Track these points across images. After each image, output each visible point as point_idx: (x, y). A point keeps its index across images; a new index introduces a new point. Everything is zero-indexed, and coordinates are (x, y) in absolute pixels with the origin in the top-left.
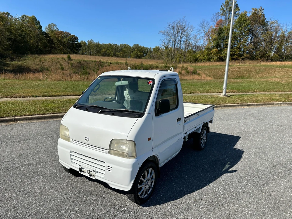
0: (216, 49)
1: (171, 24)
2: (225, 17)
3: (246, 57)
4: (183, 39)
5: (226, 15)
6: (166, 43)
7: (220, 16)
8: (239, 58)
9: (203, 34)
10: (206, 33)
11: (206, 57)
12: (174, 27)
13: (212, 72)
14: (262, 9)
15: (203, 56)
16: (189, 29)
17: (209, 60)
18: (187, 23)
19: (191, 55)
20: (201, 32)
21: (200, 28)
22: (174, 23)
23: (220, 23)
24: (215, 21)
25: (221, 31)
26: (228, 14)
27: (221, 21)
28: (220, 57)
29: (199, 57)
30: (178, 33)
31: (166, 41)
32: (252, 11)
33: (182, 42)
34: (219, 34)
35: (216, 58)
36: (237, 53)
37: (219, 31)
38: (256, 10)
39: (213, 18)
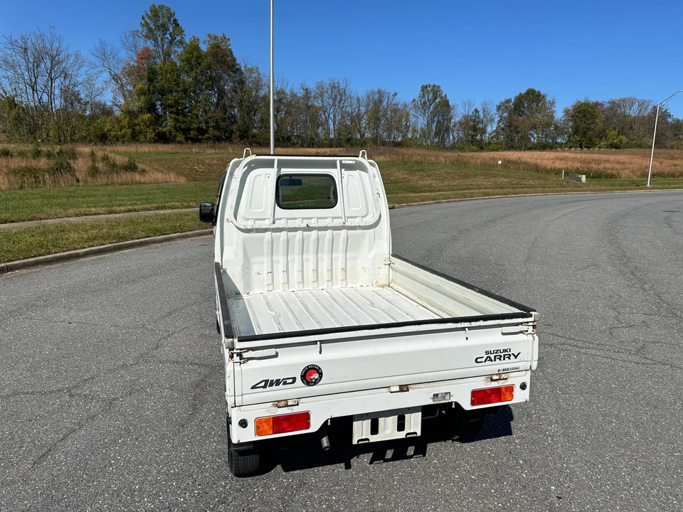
0: (149, 115)
1: (16, 41)
2: (153, 42)
3: (214, 137)
4: (57, 82)
5: (155, 40)
6: (8, 89)
7: (141, 40)
8: (200, 137)
9: (106, 76)
10: (113, 73)
11: (129, 131)
12: (26, 50)
13: (169, 167)
14: (227, 38)
15: (121, 130)
16: (71, 60)
17: (134, 138)
18: (64, 45)
19: (89, 125)
20: (99, 69)
21: (97, 61)
22: (22, 38)
23: (145, 55)
24: (133, 49)
25: (153, 74)
26: (159, 39)
27: (147, 50)
28: (159, 133)
29: (110, 130)
30: (38, 66)
31: (5, 83)
32: (208, 39)
33: (57, 92)
34: (151, 80)
35: (150, 135)
36: (195, 126)
37: (149, 74)
38: (216, 38)
39: (125, 41)
